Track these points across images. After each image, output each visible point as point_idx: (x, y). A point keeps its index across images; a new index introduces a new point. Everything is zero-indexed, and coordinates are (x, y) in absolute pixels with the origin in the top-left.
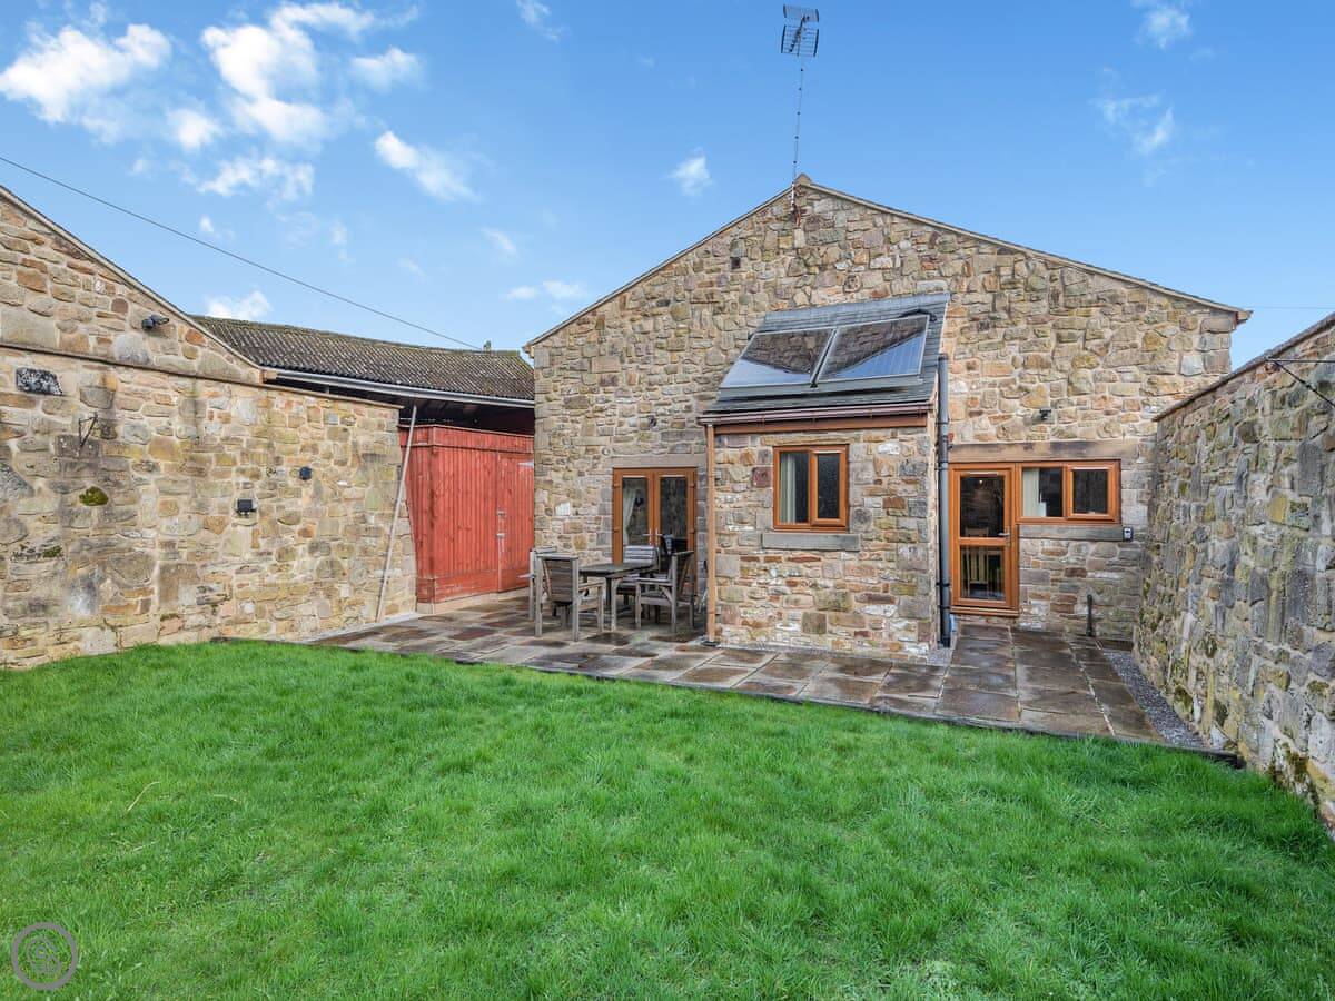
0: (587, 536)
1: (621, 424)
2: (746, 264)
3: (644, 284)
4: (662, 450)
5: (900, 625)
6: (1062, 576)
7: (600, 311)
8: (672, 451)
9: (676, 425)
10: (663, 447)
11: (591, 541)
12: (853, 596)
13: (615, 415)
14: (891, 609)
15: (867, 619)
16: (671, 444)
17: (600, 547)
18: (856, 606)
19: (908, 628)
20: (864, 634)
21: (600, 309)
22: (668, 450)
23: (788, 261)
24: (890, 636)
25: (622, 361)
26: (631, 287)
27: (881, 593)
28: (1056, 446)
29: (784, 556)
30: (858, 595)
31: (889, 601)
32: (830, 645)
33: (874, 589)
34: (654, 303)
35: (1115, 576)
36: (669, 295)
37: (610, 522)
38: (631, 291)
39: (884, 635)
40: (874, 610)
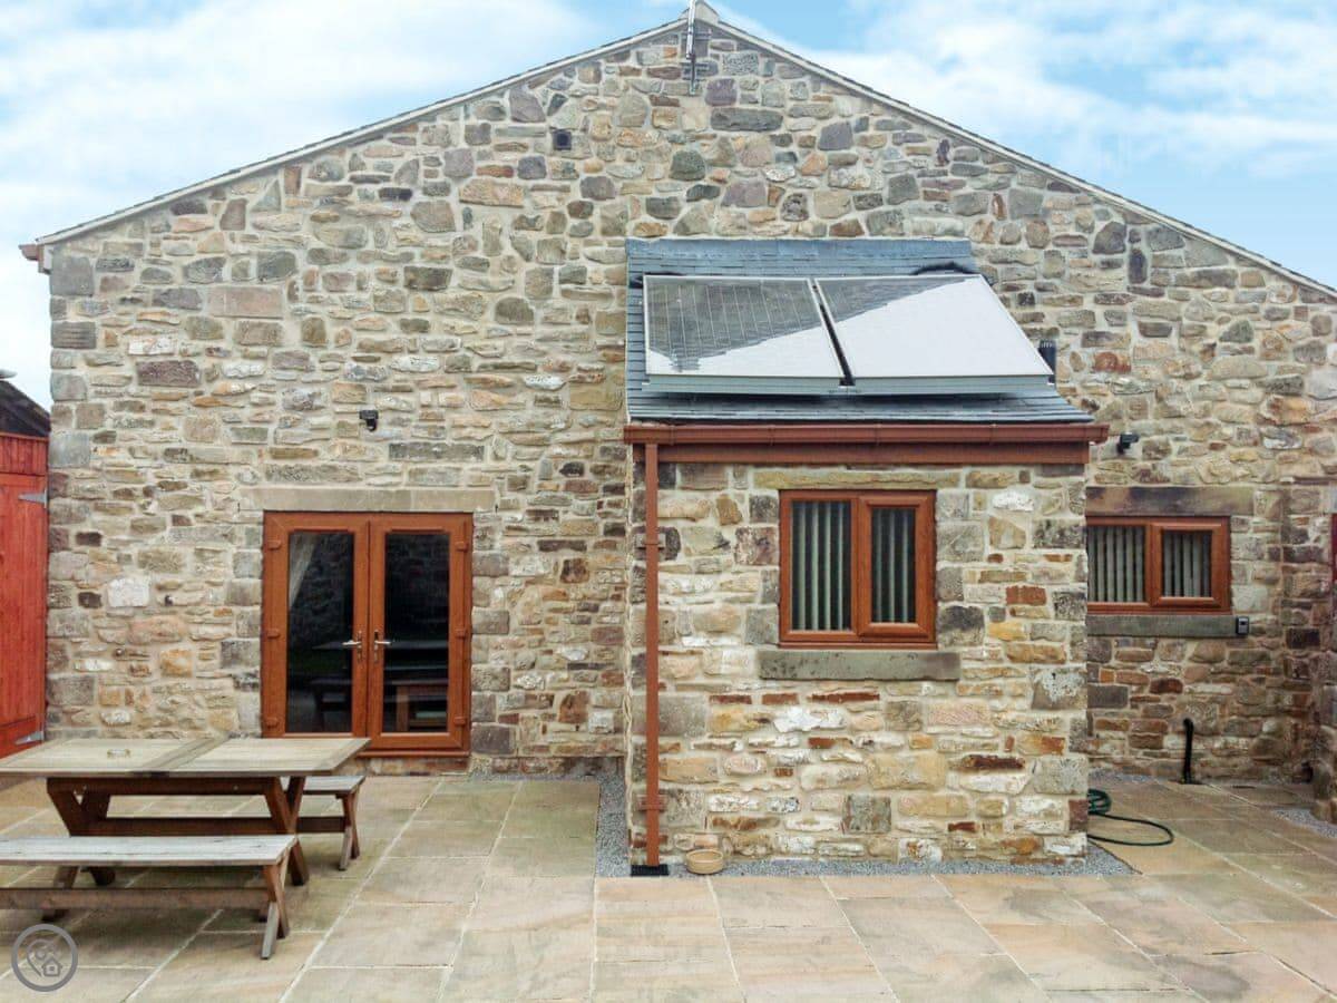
0: (193, 649)
1: (286, 423)
2: (580, 147)
3: (347, 152)
4: (393, 479)
5: (1036, 808)
6: (1146, 693)
9: (421, 432)
10: (393, 473)
11: (203, 659)
13: (270, 404)
14: (1016, 779)
15: (973, 800)
16: (411, 467)
18: (950, 779)
19: (1049, 812)
20: (968, 828)
22: (403, 478)
25: (291, 299)
27: (1001, 754)
28: (1136, 494)
30: (955, 759)
31: (1012, 765)
33: (987, 747)
34: (372, 191)
35: (1224, 689)
37: (256, 622)
39: (1007, 827)
40: (986, 783)
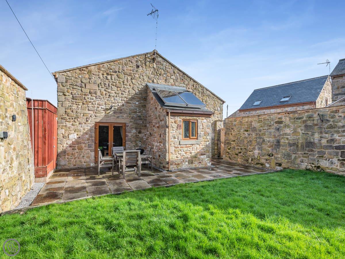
0: (83, 145)
1: (98, 107)
2: (140, 68)
3: (108, 64)
4: (115, 117)
5: (207, 159)
7: (89, 68)
8: (118, 117)
9: (119, 110)
10: (114, 116)
11: (85, 147)
12: (198, 154)
13: (96, 104)
14: (205, 156)
15: (201, 159)
16: (117, 115)
17: (89, 149)
18: (199, 156)
19: (208, 160)
20: (200, 162)
21: (90, 67)
22: (116, 117)
23: (152, 70)
24: (205, 162)
25: (99, 87)
26: (102, 64)
27: (204, 153)
29: (184, 146)
30: (199, 154)
31: (205, 154)
32: (194, 166)
33: (202, 152)
34: (111, 71)
36: (117, 70)
37: (94, 141)
38: (102, 65)
39: (204, 162)
40: (202, 157)
